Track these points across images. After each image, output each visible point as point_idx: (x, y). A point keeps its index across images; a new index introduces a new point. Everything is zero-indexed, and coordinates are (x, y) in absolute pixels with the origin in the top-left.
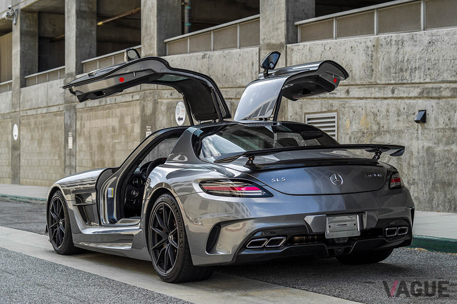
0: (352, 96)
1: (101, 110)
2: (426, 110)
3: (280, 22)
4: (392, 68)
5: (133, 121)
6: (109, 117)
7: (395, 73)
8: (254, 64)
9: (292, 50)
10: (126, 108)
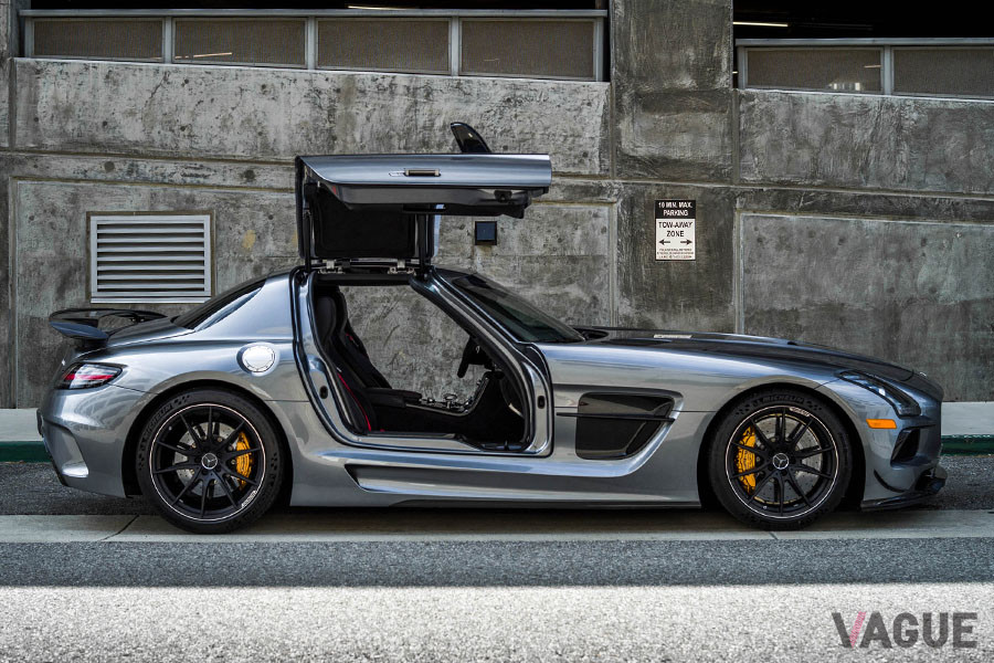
0: (263, 185)
2: (495, 223)
4: (396, 139)
9: (38, 71)
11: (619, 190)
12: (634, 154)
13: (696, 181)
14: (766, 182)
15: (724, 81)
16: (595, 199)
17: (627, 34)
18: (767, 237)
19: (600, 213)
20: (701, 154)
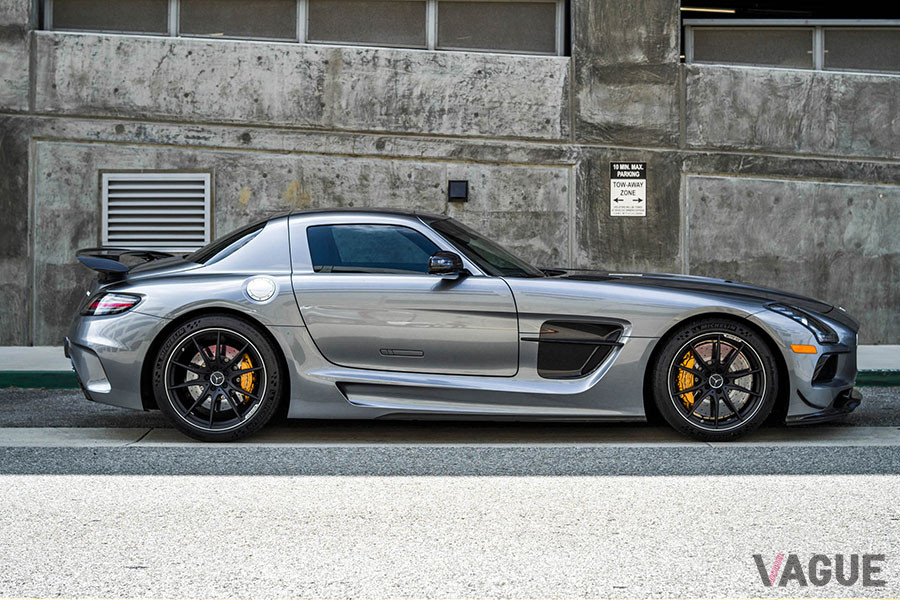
0: (259, 147)
2: (466, 182)
4: (377, 105)
7: (387, 115)
9: (56, 43)
11: (578, 153)
12: (589, 121)
13: (646, 146)
14: (709, 147)
15: (672, 56)
16: (556, 161)
17: (586, 15)
18: (710, 196)
19: (560, 175)
20: (651, 122)
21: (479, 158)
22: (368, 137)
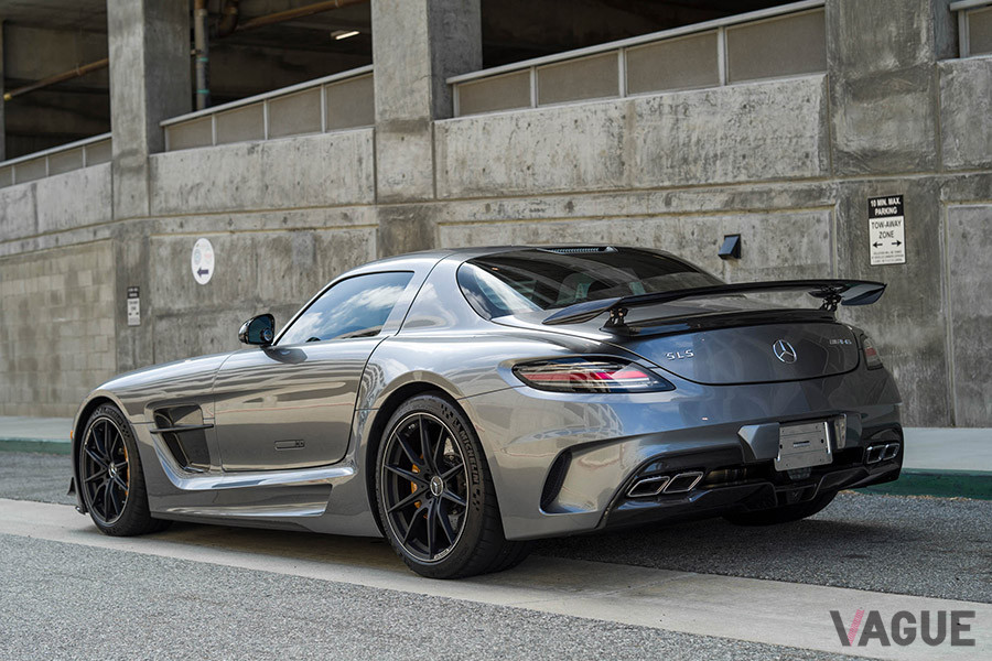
0: (579, 214)
1: (24, 262)
2: (739, 235)
3: (418, 79)
4: (664, 159)
5: (97, 280)
6: (44, 275)
7: (672, 167)
8: (364, 162)
9: (447, 131)
10: (80, 256)
11: (837, 190)
12: (846, 150)
13: (903, 173)
14: (967, 167)
15: (924, 54)
16: (817, 203)
17: (836, 21)
18: (972, 231)
19: (822, 218)
20: (906, 142)
21: (748, 207)
22: (659, 193)
